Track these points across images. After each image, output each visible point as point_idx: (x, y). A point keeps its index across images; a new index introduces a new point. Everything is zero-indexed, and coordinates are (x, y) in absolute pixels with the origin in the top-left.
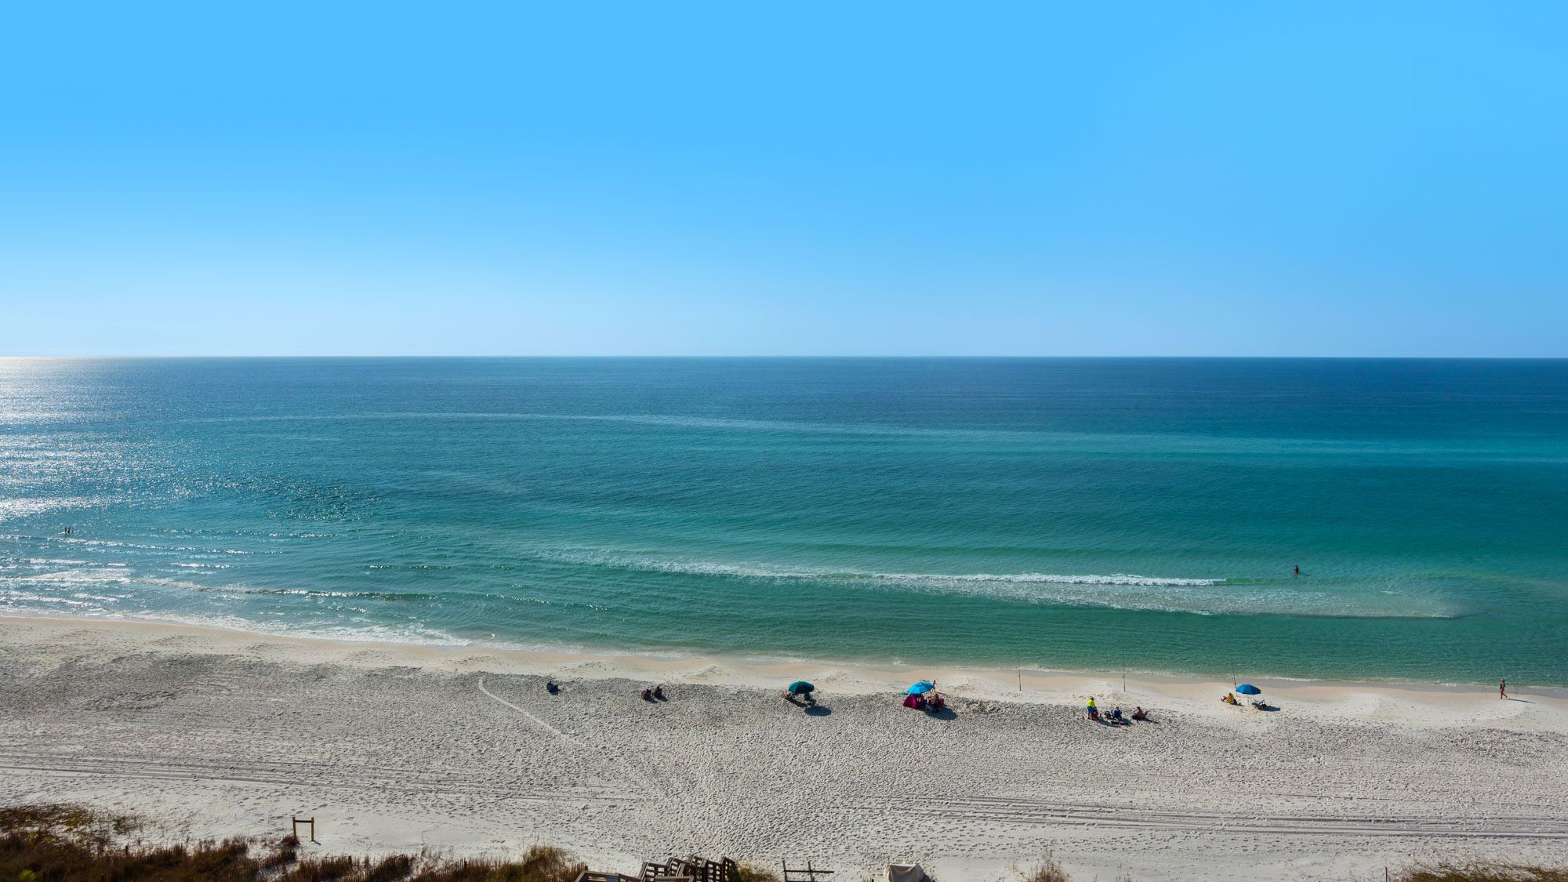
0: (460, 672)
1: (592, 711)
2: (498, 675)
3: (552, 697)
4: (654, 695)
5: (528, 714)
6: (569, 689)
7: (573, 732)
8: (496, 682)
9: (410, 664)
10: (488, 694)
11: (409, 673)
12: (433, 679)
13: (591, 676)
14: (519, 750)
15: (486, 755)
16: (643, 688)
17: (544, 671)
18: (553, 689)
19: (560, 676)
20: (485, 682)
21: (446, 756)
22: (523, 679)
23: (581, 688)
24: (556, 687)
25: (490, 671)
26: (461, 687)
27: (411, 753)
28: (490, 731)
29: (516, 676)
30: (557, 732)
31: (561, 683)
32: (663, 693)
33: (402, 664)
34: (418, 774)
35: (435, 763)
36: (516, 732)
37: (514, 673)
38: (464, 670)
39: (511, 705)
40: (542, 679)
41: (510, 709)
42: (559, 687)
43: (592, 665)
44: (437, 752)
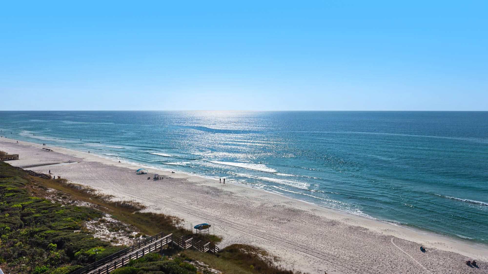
0: (384, 234)
1: (441, 263)
2: (399, 239)
3: (422, 253)
4: (472, 264)
5: (412, 257)
6: (430, 252)
7: (432, 270)
8: (398, 241)
9: (365, 227)
10: (395, 245)
11: (364, 230)
12: (373, 234)
13: (439, 248)
14: (408, 271)
15: (395, 269)
16: (468, 260)
17: (419, 241)
18: (423, 250)
19: (427, 245)
20: (394, 240)
21: (378, 265)
22: (410, 243)
23: (436, 253)
24: (424, 249)
25: (396, 236)
26: (384, 240)
27: (365, 261)
28: (396, 260)
29: (406, 241)
30: (425, 268)
31: (427, 248)
32: (477, 264)
33: (361, 226)
34: (368, 269)
35: (374, 267)
36: (407, 264)
37: (406, 239)
38: (385, 234)
39: (405, 252)
40: (418, 245)
41: (404, 253)
42: (426, 250)
43: (441, 244)
44: (375, 263)
